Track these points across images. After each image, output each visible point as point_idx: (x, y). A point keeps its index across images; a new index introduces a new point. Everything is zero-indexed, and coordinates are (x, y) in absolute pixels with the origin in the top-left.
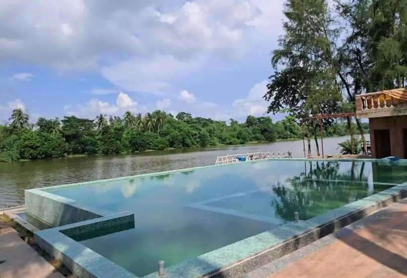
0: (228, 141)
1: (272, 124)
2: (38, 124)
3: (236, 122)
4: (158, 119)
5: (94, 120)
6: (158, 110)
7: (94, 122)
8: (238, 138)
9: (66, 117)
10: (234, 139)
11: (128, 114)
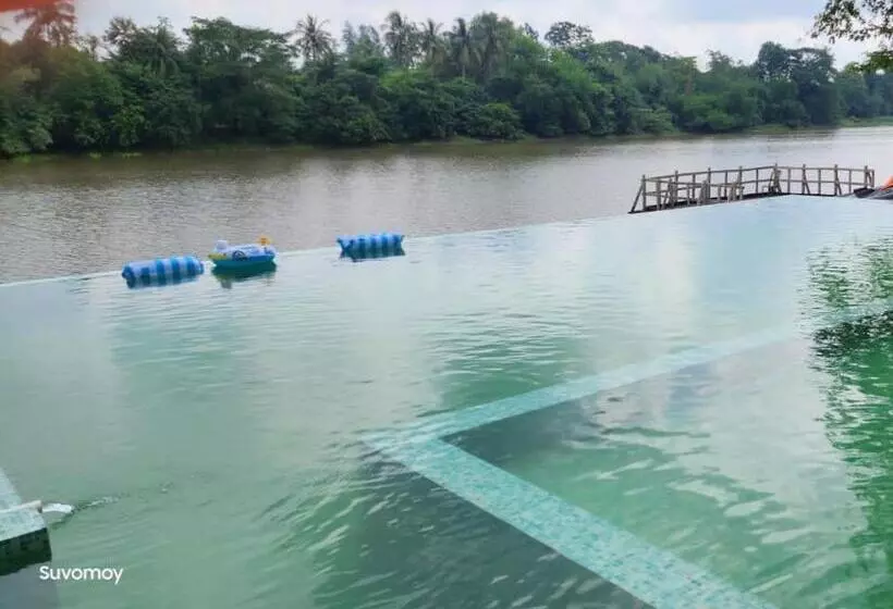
0: (699, 120)
1: (834, 71)
2: (112, 37)
3: (726, 61)
4: (492, 41)
5: (288, 34)
6: (488, 12)
7: (291, 41)
8: (729, 110)
9: (201, 21)
10: (715, 116)
11: (396, 20)
